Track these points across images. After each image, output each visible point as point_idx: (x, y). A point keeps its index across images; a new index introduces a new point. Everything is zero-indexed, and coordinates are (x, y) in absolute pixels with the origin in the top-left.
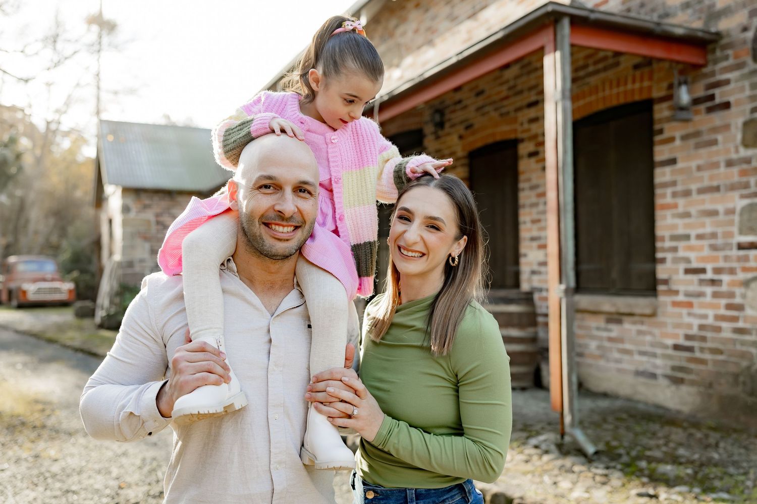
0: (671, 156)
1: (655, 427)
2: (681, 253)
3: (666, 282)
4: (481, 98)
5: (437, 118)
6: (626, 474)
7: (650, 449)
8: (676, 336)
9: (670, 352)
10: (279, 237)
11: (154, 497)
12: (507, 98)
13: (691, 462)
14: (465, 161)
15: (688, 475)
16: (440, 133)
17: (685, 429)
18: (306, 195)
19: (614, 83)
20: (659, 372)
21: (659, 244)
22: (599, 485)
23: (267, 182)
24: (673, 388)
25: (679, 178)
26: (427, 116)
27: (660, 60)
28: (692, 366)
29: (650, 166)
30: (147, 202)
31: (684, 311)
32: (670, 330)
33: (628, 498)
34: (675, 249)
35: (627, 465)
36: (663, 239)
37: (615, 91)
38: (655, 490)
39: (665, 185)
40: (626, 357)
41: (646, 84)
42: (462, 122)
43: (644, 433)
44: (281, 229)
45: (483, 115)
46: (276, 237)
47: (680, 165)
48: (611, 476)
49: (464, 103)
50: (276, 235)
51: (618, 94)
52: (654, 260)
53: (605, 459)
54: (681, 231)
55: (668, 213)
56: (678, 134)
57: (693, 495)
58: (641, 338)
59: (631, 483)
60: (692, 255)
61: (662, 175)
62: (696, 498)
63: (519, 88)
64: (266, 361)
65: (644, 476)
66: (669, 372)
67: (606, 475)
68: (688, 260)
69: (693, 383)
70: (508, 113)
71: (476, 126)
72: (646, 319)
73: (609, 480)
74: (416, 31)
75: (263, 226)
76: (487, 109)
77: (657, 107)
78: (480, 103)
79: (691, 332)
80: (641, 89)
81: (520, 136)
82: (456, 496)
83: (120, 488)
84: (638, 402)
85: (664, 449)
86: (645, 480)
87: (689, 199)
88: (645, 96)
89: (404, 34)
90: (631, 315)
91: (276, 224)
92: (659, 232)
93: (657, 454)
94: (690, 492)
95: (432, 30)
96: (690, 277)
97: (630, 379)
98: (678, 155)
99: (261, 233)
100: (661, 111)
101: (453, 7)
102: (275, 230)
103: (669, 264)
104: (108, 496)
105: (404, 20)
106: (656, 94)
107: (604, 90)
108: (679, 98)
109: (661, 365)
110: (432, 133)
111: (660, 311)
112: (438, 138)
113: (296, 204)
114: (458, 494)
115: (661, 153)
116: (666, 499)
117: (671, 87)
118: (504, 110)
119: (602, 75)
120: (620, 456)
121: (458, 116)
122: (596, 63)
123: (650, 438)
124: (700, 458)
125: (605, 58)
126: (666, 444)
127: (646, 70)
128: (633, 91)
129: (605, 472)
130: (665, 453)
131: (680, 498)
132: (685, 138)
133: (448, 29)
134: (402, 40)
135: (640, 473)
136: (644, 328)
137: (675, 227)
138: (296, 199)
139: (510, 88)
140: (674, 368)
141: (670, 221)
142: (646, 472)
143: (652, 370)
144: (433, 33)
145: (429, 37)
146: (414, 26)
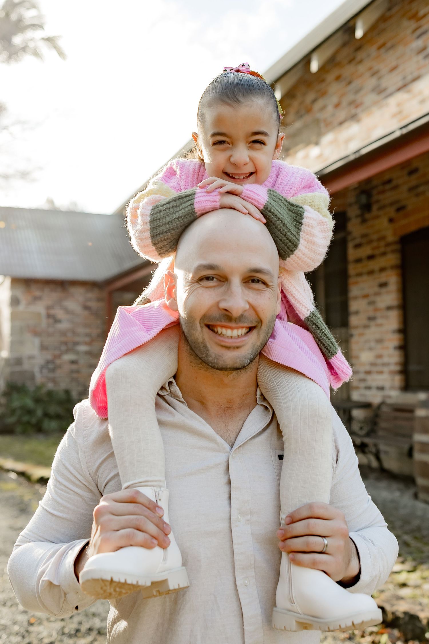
4: (414, 177)
5: (364, 199)
10: (226, 344)
11: (70, 636)
14: (397, 247)
16: (367, 216)
18: (260, 286)
23: (209, 273)
26: (351, 198)
30: (38, 293)
42: (392, 204)
44: (228, 332)
45: (417, 195)
46: (223, 344)
49: (394, 183)
50: (223, 341)
64: (227, 508)
71: (409, 208)
74: (337, 105)
75: (206, 330)
76: (422, 189)
78: (413, 183)
83: (31, 624)
89: (324, 108)
91: (222, 327)
95: (355, 104)
99: (204, 339)
101: (380, 78)
102: (221, 335)
104: (17, 634)
105: (323, 94)
110: (357, 216)
112: (364, 221)
113: (247, 299)
121: (389, 197)
133: (375, 103)
134: (321, 116)
138: (246, 292)
144: (357, 107)
145: (353, 111)
146: (335, 100)
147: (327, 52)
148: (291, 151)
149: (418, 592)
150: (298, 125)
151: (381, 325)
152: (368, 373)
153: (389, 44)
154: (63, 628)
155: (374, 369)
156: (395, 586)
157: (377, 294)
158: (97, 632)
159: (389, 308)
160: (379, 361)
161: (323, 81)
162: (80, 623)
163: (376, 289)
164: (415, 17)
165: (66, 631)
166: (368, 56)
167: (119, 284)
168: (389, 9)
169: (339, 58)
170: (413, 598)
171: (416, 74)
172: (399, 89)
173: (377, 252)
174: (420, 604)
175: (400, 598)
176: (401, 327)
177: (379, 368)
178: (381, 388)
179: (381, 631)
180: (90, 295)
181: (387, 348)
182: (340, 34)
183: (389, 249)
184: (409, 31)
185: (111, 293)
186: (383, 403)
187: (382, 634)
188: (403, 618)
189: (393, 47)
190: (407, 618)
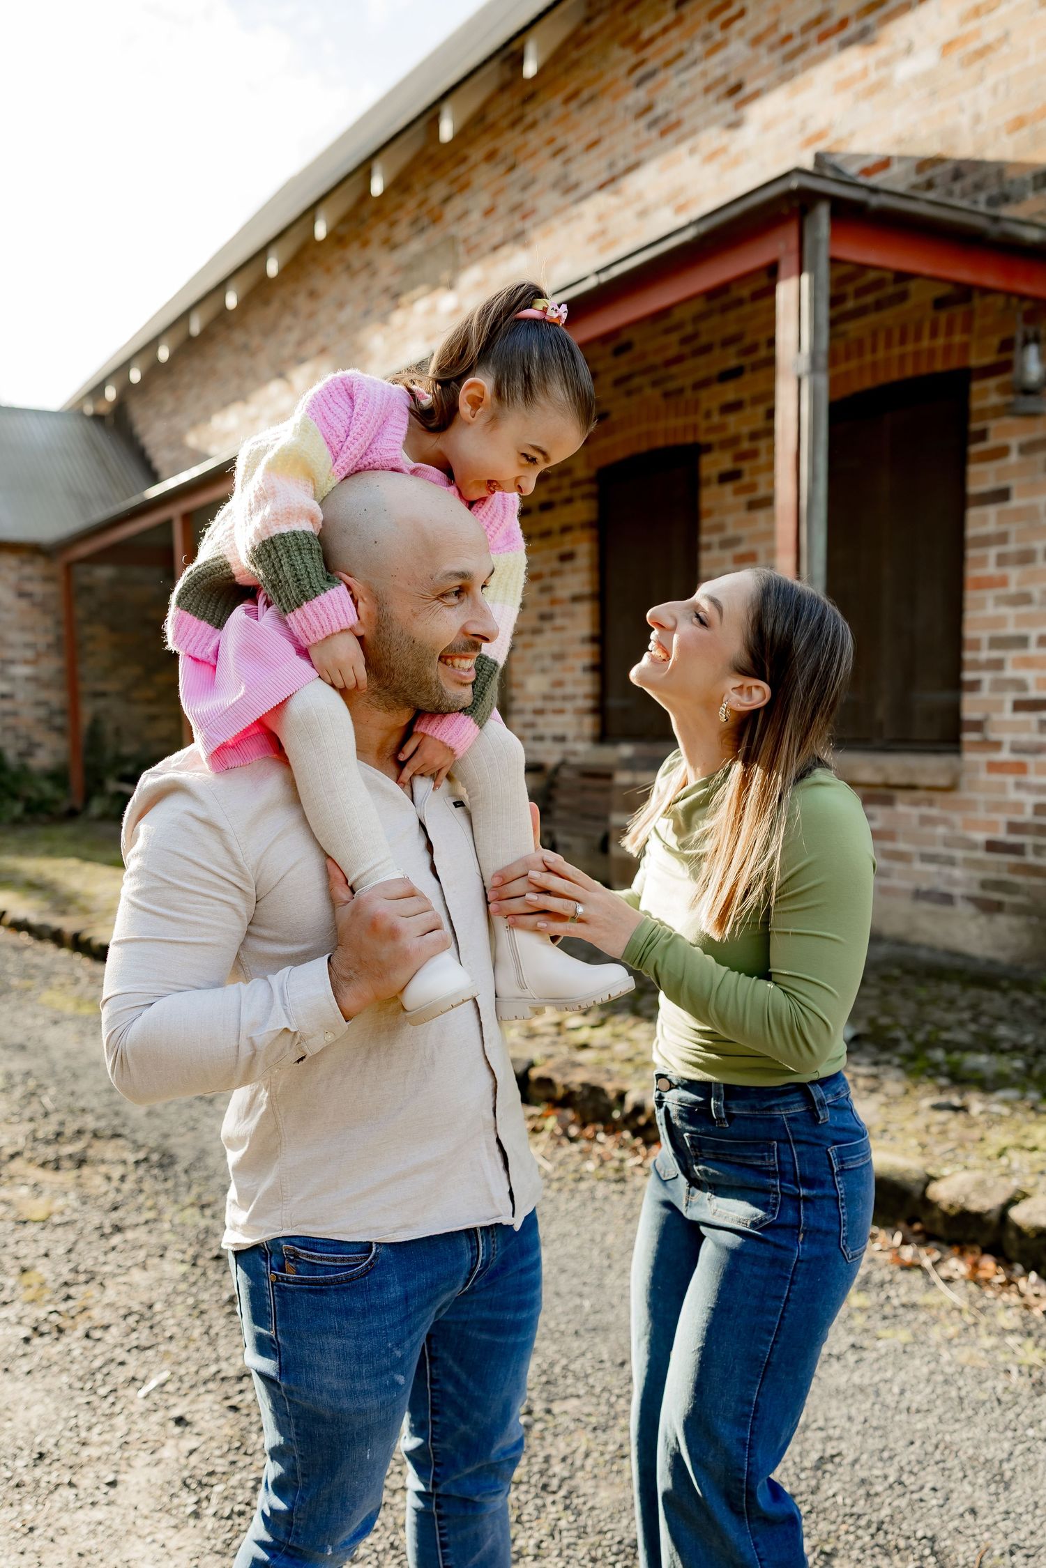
0: (1002, 484)
1: (953, 990)
2: (1009, 672)
3: (978, 726)
4: (625, 358)
6: (910, 1073)
7: (948, 1029)
8: (992, 825)
9: (981, 855)
12: (679, 359)
13: (1018, 1048)
15: (1017, 1070)
17: (1004, 992)
19: (896, 335)
20: (957, 891)
21: (968, 655)
22: (864, 1094)
24: (983, 920)
25: (1013, 528)
27: (986, 291)
28: (1019, 879)
29: (960, 502)
31: (1010, 780)
32: (981, 815)
33: (916, 1113)
34: (998, 665)
35: (911, 1057)
36: (976, 645)
37: (896, 351)
38: (961, 1098)
39: (985, 541)
40: (898, 866)
41: (958, 338)
43: (933, 1001)
44: (468, 664)
45: (629, 393)
46: (464, 680)
47: (1016, 502)
48: (883, 1077)
50: (463, 677)
51: (902, 358)
52: (957, 685)
53: (870, 1048)
54: (1011, 630)
55: (990, 595)
56: (1014, 442)
57: (1028, 1104)
58: (927, 830)
59: (919, 1088)
60: (1029, 675)
61: (980, 521)
62: (1033, 1108)
63: (703, 340)
65: (942, 1074)
66: (976, 891)
67: (875, 1077)
68: (1021, 685)
69: (1019, 910)
70: (681, 391)
71: (614, 417)
72: (938, 796)
73: (882, 1084)
74: (489, 212)
75: (440, 664)
76: (636, 381)
77: (976, 387)
78: (624, 371)
79: (1019, 818)
80: (948, 349)
81: (704, 439)
82: (796, 1105)
84: (918, 946)
85: (973, 1027)
86: (943, 1081)
87: (1029, 568)
88: (954, 363)
89: (465, 214)
90: (912, 787)
91: (462, 657)
92: (970, 632)
93: (961, 1036)
94: (1022, 1098)
95: (522, 211)
96: (1022, 716)
97: (904, 906)
98: (1013, 483)
99: (438, 677)
100: (985, 395)
101: (567, 162)
102: (459, 668)
103: (985, 693)
105: (463, 186)
106: (976, 360)
107: (874, 350)
108: (1023, 369)
109: (962, 880)
111: (964, 780)
114: (798, 1102)
115: (981, 478)
116: (982, 1113)
117: (1007, 345)
118: (672, 386)
119: (872, 318)
120: (896, 1042)
122: (860, 293)
123: (947, 1010)
124: (1035, 1041)
125: (878, 284)
126: (974, 1020)
127: (959, 311)
128: (932, 353)
129: (873, 1070)
130: (975, 1034)
131: (1005, 1111)
132: (1026, 449)
133: (558, 211)
134: (461, 231)
135: (933, 1070)
136: (934, 812)
137: (1000, 621)
139: (685, 341)
140: (985, 885)
141: (991, 610)
142: (945, 1068)
143: (944, 888)
144: (524, 217)
145: (519, 226)
146: (484, 200)
147: (471, 102)
148: (404, 300)
149: (606, 1055)
150: (416, 246)
151: (561, 629)
152: (539, 712)
153: (585, 95)
154: (34, 1131)
155: (550, 705)
156: (570, 1048)
157: (555, 573)
158: (91, 1135)
159: (576, 599)
160: (558, 692)
161: (464, 159)
162: (62, 1124)
163: (556, 565)
164: (635, 42)
165: (40, 1135)
166: (547, 115)
167: (84, 550)
168: (588, 20)
169: (492, 116)
170: (597, 1064)
171: (632, 159)
172: (601, 187)
173: (557, 497)
174: (608, 1072)
175: (576, 1065)
176: (597, 631)
177: (558, 705)
178: (561, 739)
179: (545, 1113)
180: (28, 570)
181: (572, 669)
182: (495, 64)
183: (578, 492)
184: (623, 69)
185: (69, 567)
186: (563, 764)
187: (547, 1117)
188: (581, 1093)
189: (592, 99)
190: (586, 1093)
